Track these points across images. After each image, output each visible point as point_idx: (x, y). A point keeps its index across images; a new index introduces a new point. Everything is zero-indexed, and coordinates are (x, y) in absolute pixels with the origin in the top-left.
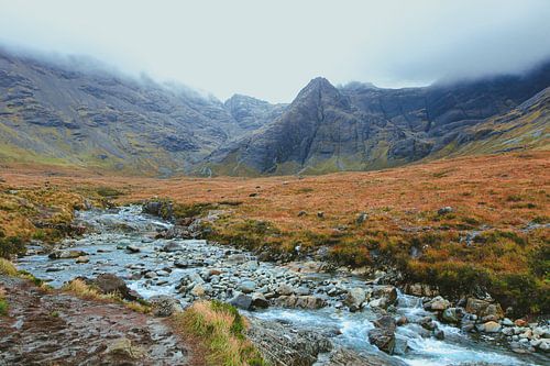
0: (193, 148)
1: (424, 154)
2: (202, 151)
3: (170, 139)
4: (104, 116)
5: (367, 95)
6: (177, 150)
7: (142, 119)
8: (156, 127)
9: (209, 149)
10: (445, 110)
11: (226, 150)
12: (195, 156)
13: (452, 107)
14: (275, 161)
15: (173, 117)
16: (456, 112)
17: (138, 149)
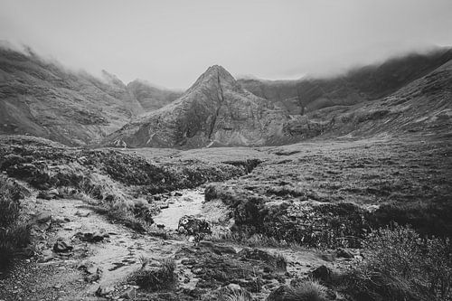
0: (104, 122)
1: (318, 133)
2: (112, 125)
3: (81, 113)
4: (13, 88)
5: (250, 84)
6: (88, 124)
7: (52, 94)
8: (67, 101)
9: (118, 124)
10: (315, 98)
11: (138, 124)
12: (106, 130)
13: (320, 96)
14: (185, 135)
15: (81, 94)
16: (325, 100)
17: (50, 120)
